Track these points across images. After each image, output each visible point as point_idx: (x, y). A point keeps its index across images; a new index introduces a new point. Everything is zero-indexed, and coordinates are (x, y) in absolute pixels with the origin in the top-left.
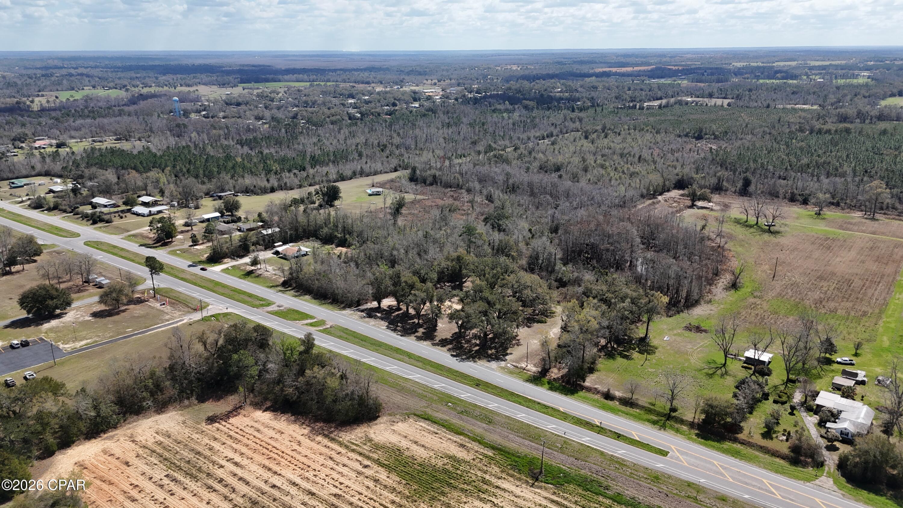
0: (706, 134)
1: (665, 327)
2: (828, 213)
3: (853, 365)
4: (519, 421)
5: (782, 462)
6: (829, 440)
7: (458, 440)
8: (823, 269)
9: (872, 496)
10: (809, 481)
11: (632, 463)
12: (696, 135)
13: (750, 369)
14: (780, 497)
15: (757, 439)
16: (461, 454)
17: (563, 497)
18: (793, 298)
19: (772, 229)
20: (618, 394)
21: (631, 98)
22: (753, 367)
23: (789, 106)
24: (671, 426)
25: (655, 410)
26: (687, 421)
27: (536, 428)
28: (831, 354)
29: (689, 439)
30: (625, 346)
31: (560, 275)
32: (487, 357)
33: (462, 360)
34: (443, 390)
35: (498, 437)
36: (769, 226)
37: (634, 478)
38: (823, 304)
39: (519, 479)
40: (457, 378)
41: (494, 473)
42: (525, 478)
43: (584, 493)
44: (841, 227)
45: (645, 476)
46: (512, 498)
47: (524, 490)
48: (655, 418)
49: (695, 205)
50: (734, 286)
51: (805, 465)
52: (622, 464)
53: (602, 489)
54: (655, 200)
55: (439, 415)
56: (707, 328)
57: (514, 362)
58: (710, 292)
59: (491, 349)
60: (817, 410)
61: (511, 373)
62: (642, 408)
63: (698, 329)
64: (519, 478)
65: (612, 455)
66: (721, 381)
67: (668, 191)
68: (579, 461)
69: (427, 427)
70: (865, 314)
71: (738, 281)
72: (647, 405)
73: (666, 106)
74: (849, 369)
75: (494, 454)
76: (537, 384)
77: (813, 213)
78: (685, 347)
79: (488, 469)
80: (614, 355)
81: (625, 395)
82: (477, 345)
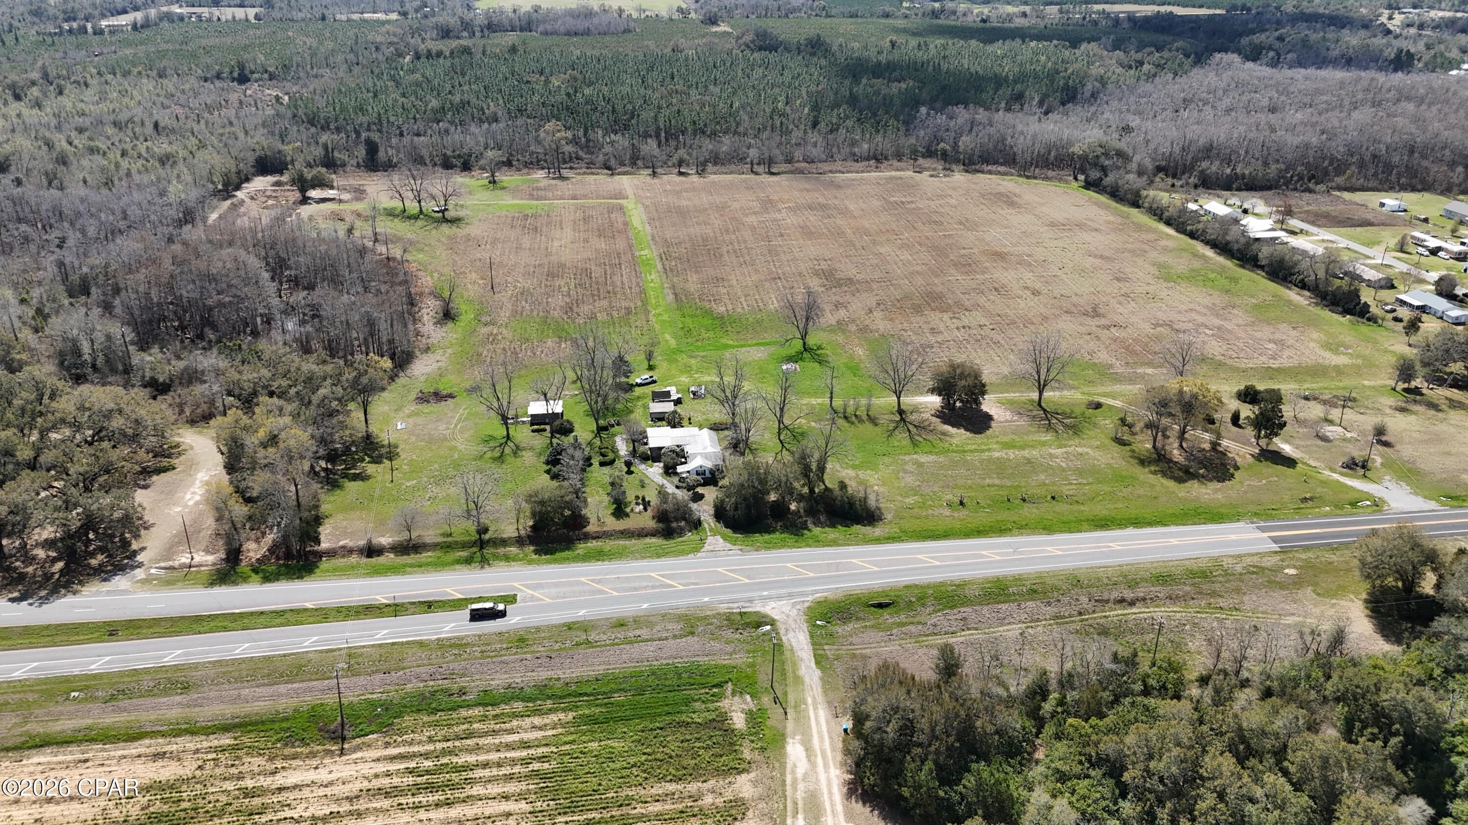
1: (386, 408)
2: (505, 178)
3: (654, 382)
4: (244, 660)
5: (654, 540)
6: (689, 488)
7: (142, 750)
8: (546, 261)
9: (767, 537)
10: (697, 550)
11: (475, 635)
13: (545, 430)
14: (682, 587)
15: (612, 524)
16: (167, 771)
17: (405, 743)
18: (535, 313)
19: (449, 215)
20: (385, 540)
22: (548, 427)
24: (494, 555)
25: (456, 543)
26: (510, 538)
27: (284, 656)
28: (628, 377)
29: (531, 562)
30: (345, 461)
31: (148, 375)
32: (94, 575)
33: (44, 600)
34: (42, 675)
35: (222, 706)
36: (442, 211)
37: (492, 657)
38: (575, 309)
39: (313, 755)
40: (57, 639)
41: (256, 769)
42: (319, 747)
43: (433, 718)
44: (532, 197)
45: (505, 646)
46: (322, 792)
47: (333, 768)
48: (464, 554)
49: (309, 198)
50: (447, 315)
51: (681, 533)
52: (461, 645)
53: (455, 698)
54: (234, 200)
55: (65, 725)
56: (449, 391)
57: (159, 561)
58: (418, 334)
59: (93, 555)
60: (655, 455)
61: (169, 583)
62: (435, 546)
63: (439, 396)
64: (311, 753)
65: (438, 639)
66: (518, 462)
67: (247, 180)
68: (393, 674)
69: (55, 759)
70: (628, 311)
71: (451, 305)
72: (440, 539)
73: (146, 25)
74: (656, 388)
75: (236, 739)
76: (235, 583)
77: (486, 182)
78: (436, 429)
79: (241, 768)
80: (336, 481)
81: (396, 539)
82: (54, 560)
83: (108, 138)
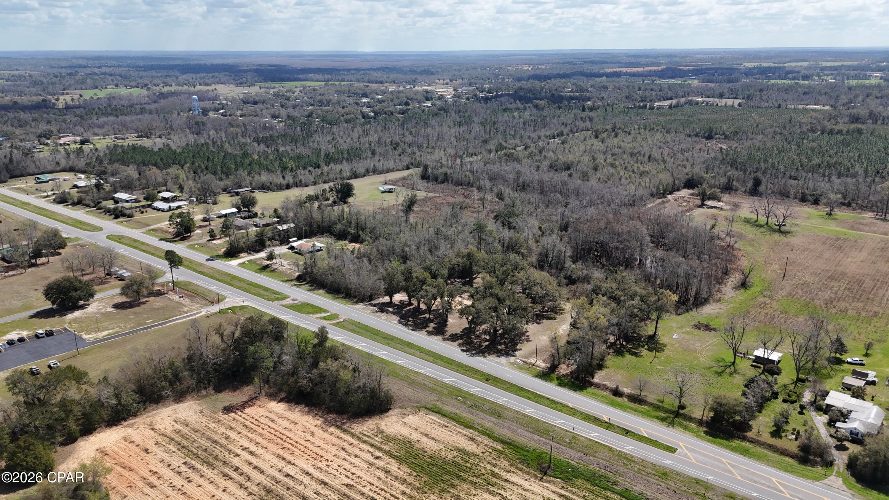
0: (716, 134)
1: (674, 325)
2: (839, 213)
3: (863, 365)
4: (528, 416)
5: (791, 460)
6: (839, 439)
7: (468, 433)
8: (833, 269)
9: (882, 496)
10: (817, 479)
11: (640, 459)
12: (706, 135)
13: (760, 368)
14: (788, 496)
15: (766, 438)
16: (471, 447)
17: (571, 491)
18: (804, 298)
19: (782, 228)
20: (626, 390)
21: (641, 97)
22: (762, 366)
23: (800, 107)
24: (679, 423)
25: (663, 407)
26: (695, 418)
27: (545, 423)
28: (841, 354)
29: (698, 436)
30: (634, 344)
31: (569, 273)
32: (496, 353)
33: (473, 355)
34: (454, 384)
35: (508, 432)
36: (780, 226)
37: (642, 475)
38: (834, 304)
39: (528, 473)
40: (468, 373)
41: (503, 466)
42: (533, 472)
43: (592, 488)
44: (852, 228)
45: (653, 473)
46: (521, 491)
47: (533, 484)
48: (663, 415)
49: (705, 205)
50: (744, 285)
51: (814, 464)
52: (630, 460)
53: (610, 484)
54: (665, 199)
55: (449, 409)
56: (716, 327)
57: (523, 357)
58: (719, 290)
59: (501, 344)
60: (827, 409)
61: (520, 368)
62: (651, 405)
63: (707, 328)
64: (528, 472)
65: (620, 451)
66: (730, 379)
67: (678, 190)
68: (588, 456)
69: (438, 420)
70: (876, 314)
71: (747, 280)
72: (655, 402)
73: (677, 106)
74: (859, 369)
75: (503, 448)
76: (546, 380)
77: (825, 213)
78: (694, 345)
79: (497, 462)
80: (623, 352)
81: (633, 392)
82: (486, 340)
83: (624, 160)
